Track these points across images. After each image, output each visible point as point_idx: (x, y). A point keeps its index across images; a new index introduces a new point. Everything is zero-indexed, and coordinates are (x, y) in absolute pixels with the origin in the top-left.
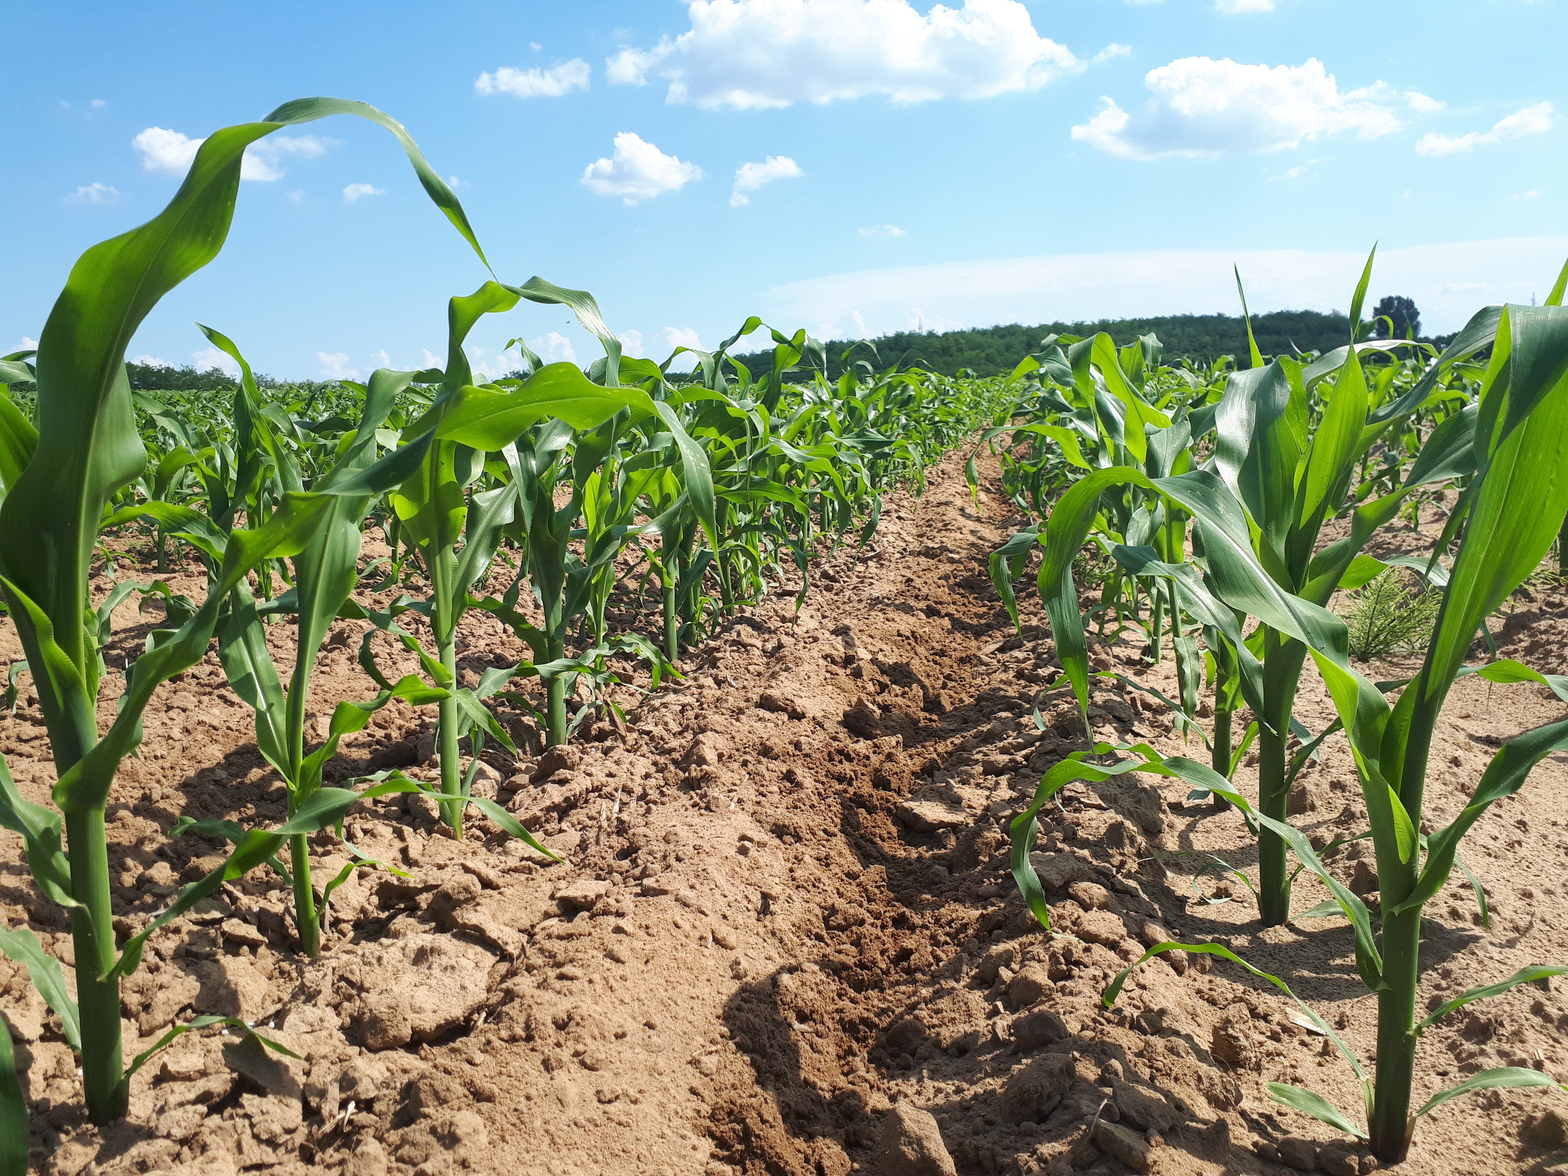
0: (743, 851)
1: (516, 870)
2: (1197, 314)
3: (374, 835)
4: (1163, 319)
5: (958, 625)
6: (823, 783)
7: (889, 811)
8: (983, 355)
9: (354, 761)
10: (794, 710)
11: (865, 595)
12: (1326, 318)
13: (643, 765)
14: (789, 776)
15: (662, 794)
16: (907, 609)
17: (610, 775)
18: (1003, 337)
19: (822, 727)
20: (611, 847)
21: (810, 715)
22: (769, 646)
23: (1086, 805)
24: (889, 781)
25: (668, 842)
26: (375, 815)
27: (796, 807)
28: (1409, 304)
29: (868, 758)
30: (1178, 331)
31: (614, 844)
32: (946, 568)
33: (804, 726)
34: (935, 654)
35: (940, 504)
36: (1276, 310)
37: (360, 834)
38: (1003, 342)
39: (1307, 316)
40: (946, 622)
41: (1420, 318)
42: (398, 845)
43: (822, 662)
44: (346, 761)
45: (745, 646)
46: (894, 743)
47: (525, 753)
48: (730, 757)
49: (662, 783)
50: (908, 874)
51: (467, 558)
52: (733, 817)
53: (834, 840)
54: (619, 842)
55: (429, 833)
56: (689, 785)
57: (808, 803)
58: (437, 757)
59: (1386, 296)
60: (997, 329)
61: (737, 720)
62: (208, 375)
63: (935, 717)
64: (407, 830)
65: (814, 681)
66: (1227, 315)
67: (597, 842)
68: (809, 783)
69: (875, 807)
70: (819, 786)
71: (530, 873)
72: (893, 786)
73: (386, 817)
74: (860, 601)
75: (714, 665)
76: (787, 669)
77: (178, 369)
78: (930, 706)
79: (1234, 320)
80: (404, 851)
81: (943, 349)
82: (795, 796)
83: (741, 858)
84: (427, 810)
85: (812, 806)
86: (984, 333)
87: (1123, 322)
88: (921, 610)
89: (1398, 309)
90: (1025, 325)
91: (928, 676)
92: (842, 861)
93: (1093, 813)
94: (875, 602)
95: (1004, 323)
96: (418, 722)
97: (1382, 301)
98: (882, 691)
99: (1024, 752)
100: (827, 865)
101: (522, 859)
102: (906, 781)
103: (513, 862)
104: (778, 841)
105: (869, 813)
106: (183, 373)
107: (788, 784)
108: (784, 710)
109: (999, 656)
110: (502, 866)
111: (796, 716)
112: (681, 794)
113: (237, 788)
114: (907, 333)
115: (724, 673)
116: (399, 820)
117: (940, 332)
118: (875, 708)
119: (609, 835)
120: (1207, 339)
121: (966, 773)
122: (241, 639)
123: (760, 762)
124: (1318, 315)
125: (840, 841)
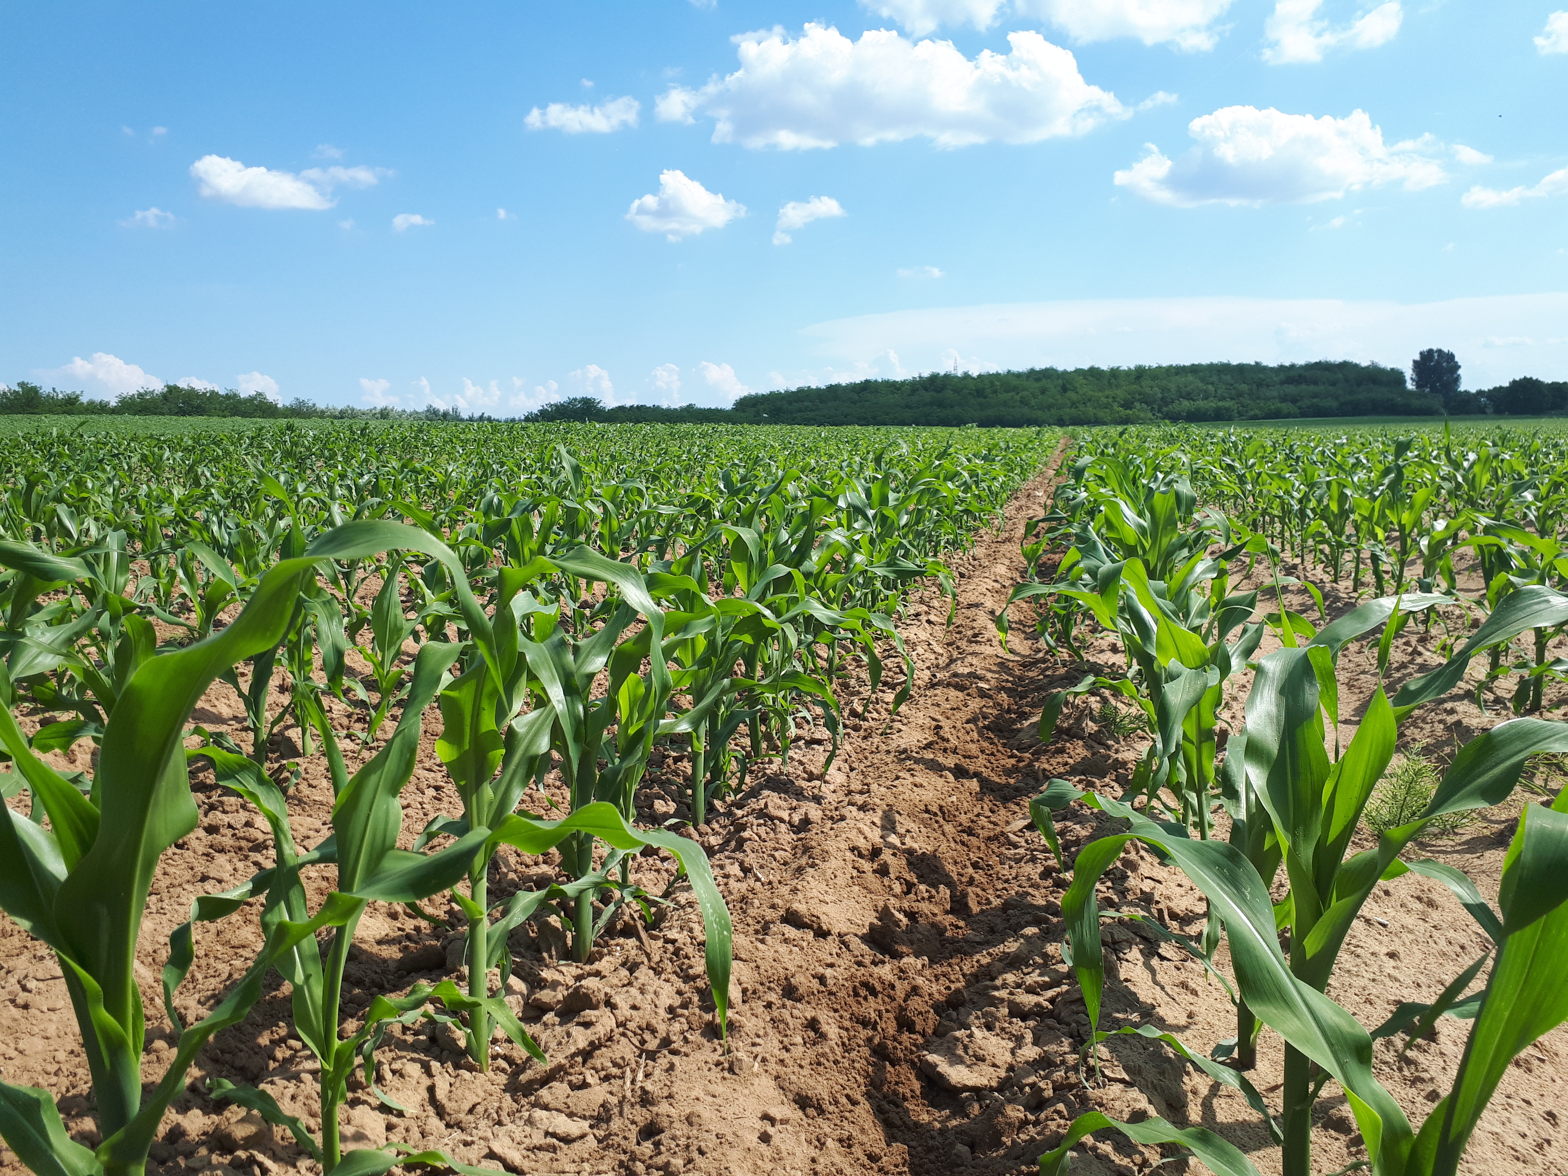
0: (765, 1138)
1: (540, 1148)
2: (1234, 362)
3: (402, 1076)
4: (1199, 365)
5: (987, 787)
6: (847, 1030)
7: (913, 1064)
8: (1018, 398)
9: (385, 961)
10: (820, 928)
11: (893, 745)
12: (1367, 368)
13: (668, 996)
14: (813, 1024)
15: (686, 1040)
16: (935, 767)
17: (634, 1007)
18: (1038, 380)
19: (847, 947)
20: (633, 1122)
21: (835, 931)
22: (796, 819)
23: (1110, 1080)
24: (914, 1022)
25: (691, 1124)
26: (402, 1045)
27: (819, 1064)
28: (1451, 357)
29: (893, 987)
30: (1215, 378)
31: (638, 1119)
32: (975, 704)
33: (831, 945)
34: (963, 831)
35: (970, 606)
36: (1314, 360)
37: (388, 1075)
38: (1039, 385)
39: (1345, 366)
40: (974, 785)
41: (1460, 372)
42: (426, 1082)
43: (848, 854)
44: (377, 964)
45: (772, 818)
46: (919, 967)
47: (551, 957)
48: (754, 992)
49: (686, 1027)
50: (930, 1150)
51: (502, 788)
52: (756, 1081)
53: (858, 1110)
54: (641, 1115)
55: (457, 1067)
56: (712, 1031)
57: (831, 1058)
58: (465, 969)
59: (1425, 348)
60: (1032, 372)
61: (762, 941)
62: (251, 399)
63: (962, 924)
64: (435, 1065)
65: (841, 880)
66: (1265, 363)
67: (621, 1114)
68: (832, 1030)
69: (900, 1060)
70: (844, 1034)
71: (555, 1152)
72: (918, 1028)
73: (414, 1047)
74: (888, 752)
75: (740, 847)
76: (813, 866)
77: (222, 392)
78: (957, 907)
79: (1272, 369)
80: (431, 1089)
81: (978, 391)
82: (819, 1049)
83: (764, 1146)
84: (454, 1040)
85: (836, 1062)
86: (1019, 375)
87: (1159, 368)
88: (949, 769)
89: (1438, 362)
90: (1060, 369)
91: (956, 863)
92: (864, 1139)
93: (1117, 1088)
94: (903, 755)
95: (1039, 366)
96: (447, 908)
97: (1421, 353)
98: (908, 892)
99: (1050, 993)
100: (850, 1146)
101: (547, 1134)
102: (931, 1023)
103: (538, 1139)
104: (800, 1113)
105: (893, 1065)
106: (227, 397)
107: (812, 1034)
108: (809, 927)
109: (1027, 834)
110: (527, 1141)
111: (822, 934)
112: (704, 1041)
113: (270, 1003)
114: (942, 373)
115: (751, 859)
116: (426, 1051)
117: (975, 373)
118: (901, 916)
119: (632, 1105)
120: (1244, 387)
121: (992, 1014)
122: (283, 904)
123: (784, 1006)
124: (1356, 366)
125: (864, 1111)
